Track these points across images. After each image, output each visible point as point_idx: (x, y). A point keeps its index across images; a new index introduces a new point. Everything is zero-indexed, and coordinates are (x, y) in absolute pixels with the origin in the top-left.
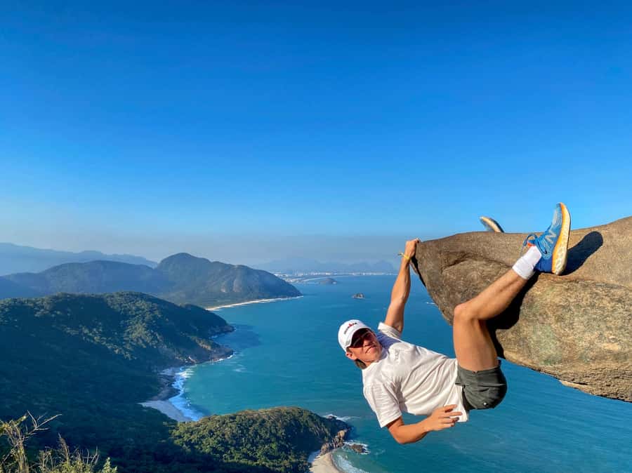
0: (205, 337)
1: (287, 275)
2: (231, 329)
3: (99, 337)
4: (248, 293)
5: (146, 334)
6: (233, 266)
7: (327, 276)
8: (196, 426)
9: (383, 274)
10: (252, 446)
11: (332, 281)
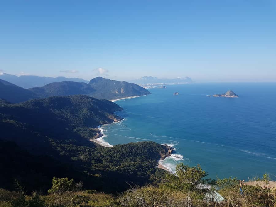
0: (111, 113)
1: (144, 85)
2: (122, 109)
3: (69, 114)
4: (127, 94)
5: (88, 112)
6: (121, 82)
7: (162, 85)
8: (112, 149)
9: (187, 83)
10: (134, 157)
11: (164, 87)
